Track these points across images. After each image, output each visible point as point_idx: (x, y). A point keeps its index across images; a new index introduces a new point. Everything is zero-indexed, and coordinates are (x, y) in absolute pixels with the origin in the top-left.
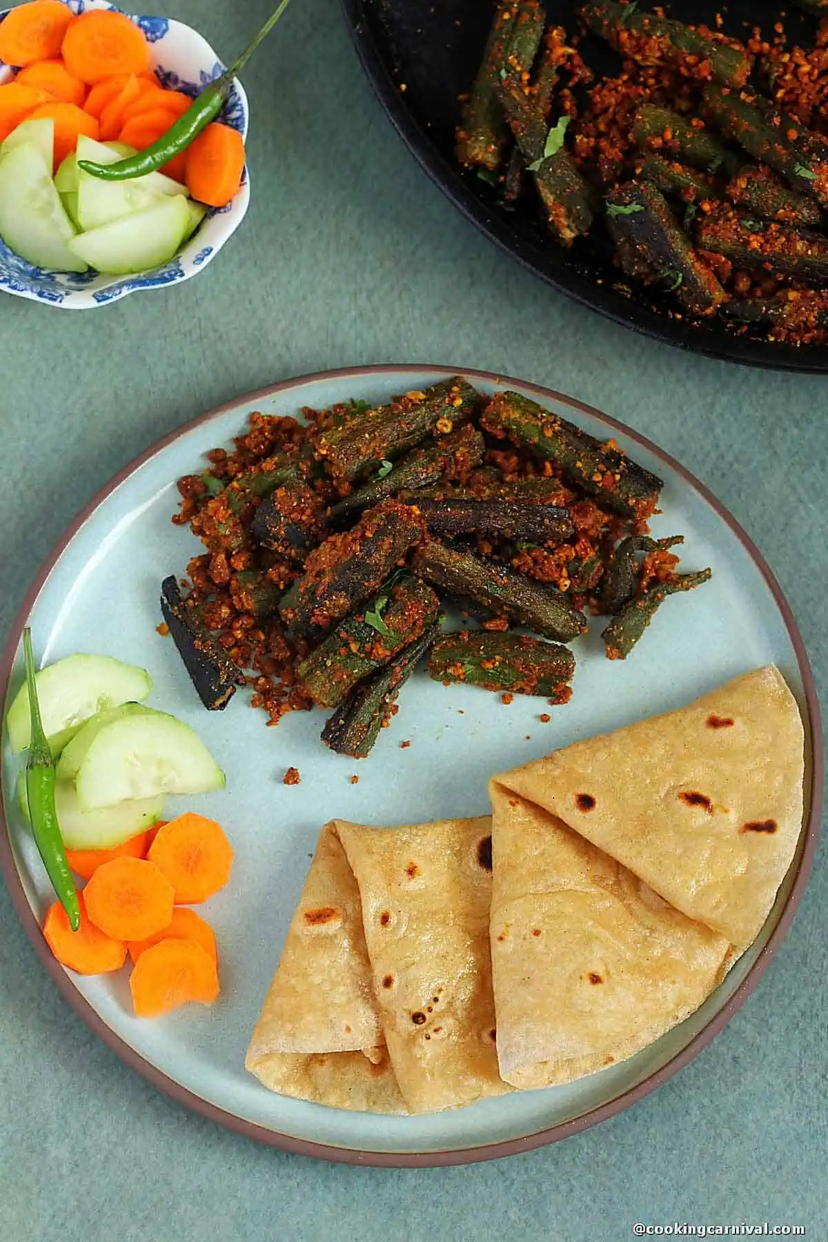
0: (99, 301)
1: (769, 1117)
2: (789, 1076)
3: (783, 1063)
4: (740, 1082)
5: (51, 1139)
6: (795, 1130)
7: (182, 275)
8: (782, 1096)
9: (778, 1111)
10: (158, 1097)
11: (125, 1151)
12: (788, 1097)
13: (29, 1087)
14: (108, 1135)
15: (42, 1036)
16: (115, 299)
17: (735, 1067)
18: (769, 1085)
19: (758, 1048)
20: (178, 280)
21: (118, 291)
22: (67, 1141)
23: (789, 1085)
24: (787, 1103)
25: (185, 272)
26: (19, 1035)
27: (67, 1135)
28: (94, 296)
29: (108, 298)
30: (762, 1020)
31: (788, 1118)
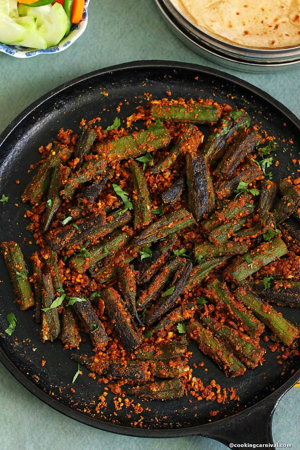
0: (27, 56)
1: (289, 434)
2: (296, 420)
3: (294, 415)
4: (278, 422)
5: (27, 443)
6: (298, 439)
7: (58, 50)
8: (293, 427)
9: (292, 432)
10: (66, 428)
11: (54, 447)
12: (296, 427)
13: (19, 424)
14: (48, 442)
15: (24, 406)
16: (33, 56)
17: (276, 417)
18: (289, 423)
19: (285, 410)
20: (57, 52)
21: (34, 53)
22: (33, 444)
23: (296, 423)
24: (295, 429)
25: (60, 49)
26: (15, 405)
27: (33, 441)
28: (26, 54)
29: (31, 55)
30: (286, 399)
31: (295, 435)
